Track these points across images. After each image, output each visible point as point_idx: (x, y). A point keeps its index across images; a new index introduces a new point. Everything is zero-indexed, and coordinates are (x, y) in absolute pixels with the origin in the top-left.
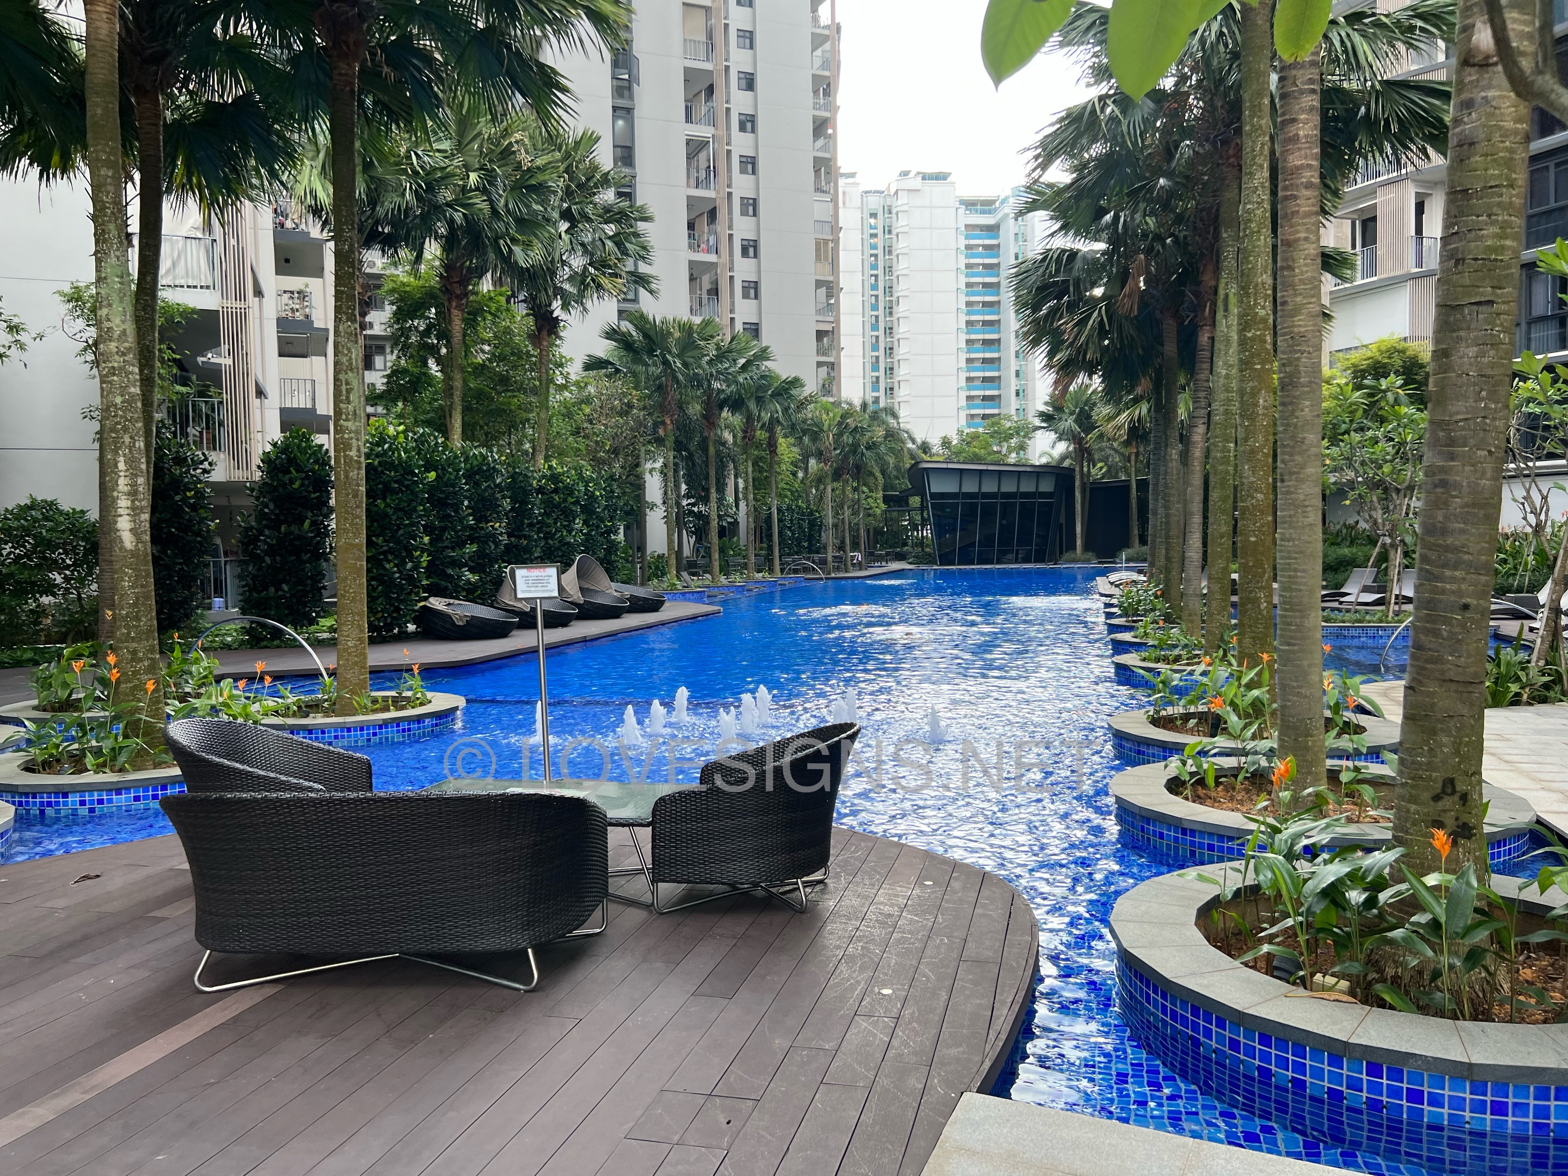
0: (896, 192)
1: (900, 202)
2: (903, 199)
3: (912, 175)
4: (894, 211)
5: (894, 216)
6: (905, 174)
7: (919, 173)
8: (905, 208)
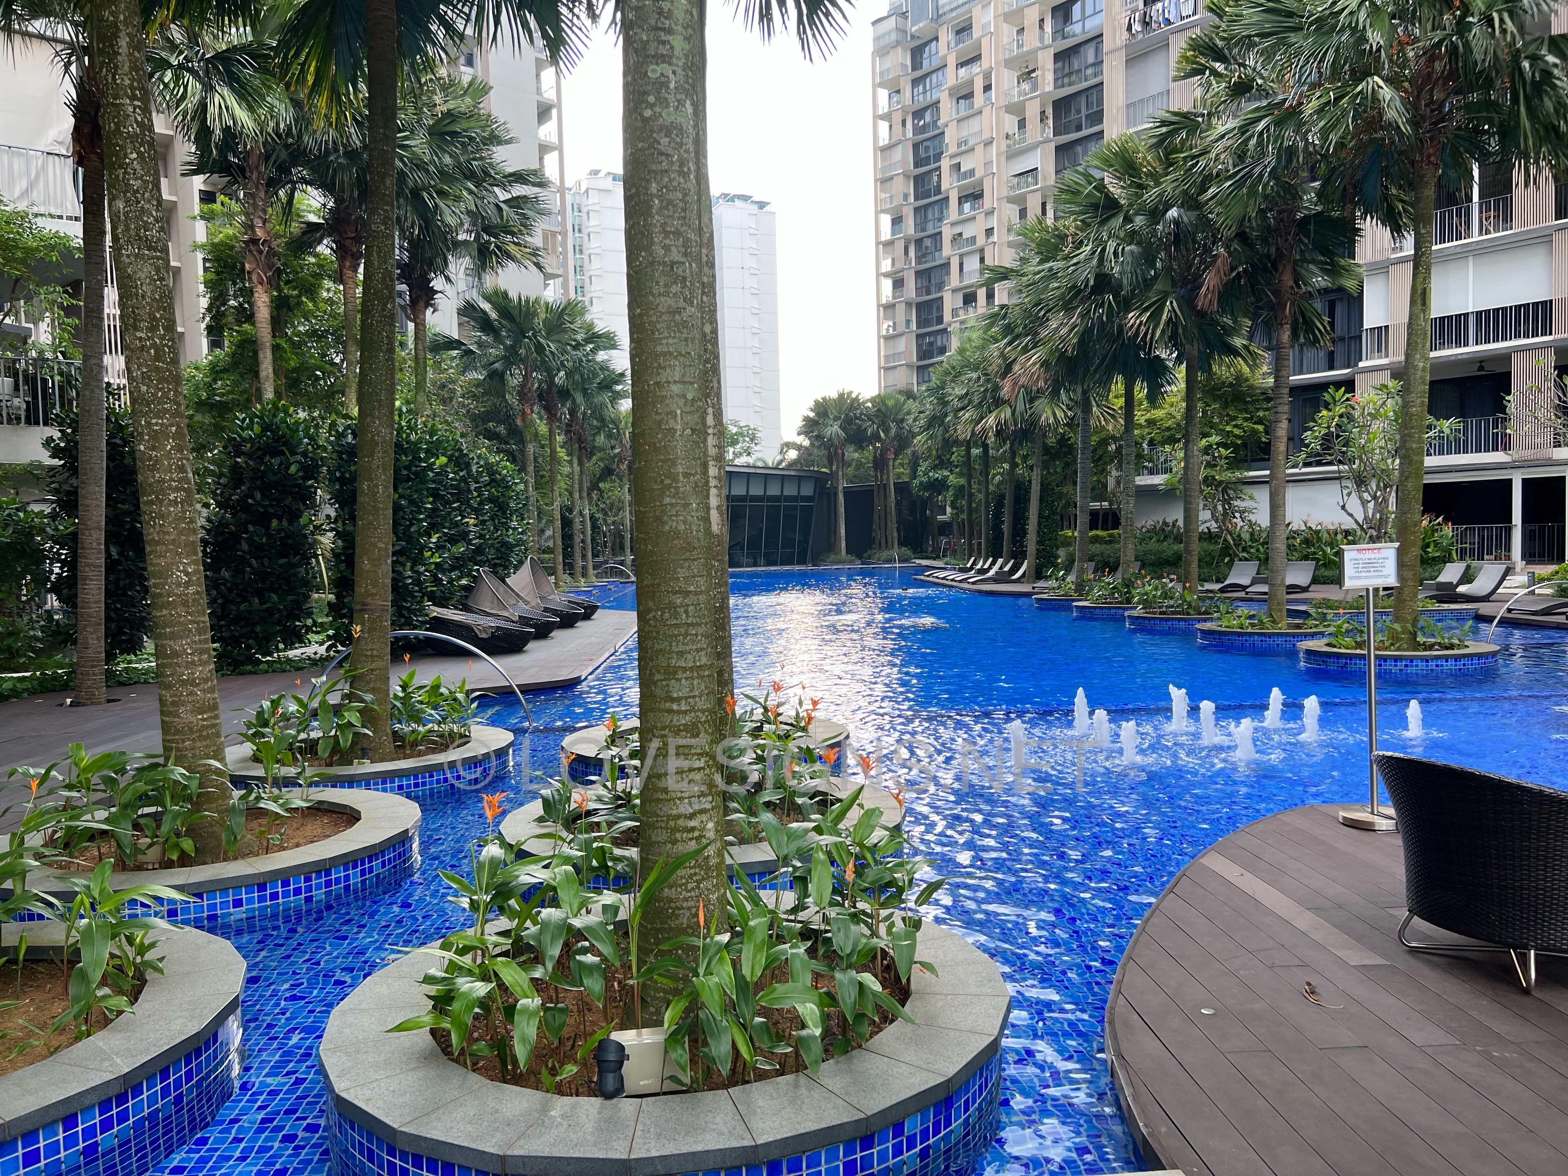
0: (587, 191)
1: (590, 201)
2: (594, 198)
3: (601, 174)
4: (584, 210)
5: (584, 215)
6: (595, 173)
7: (609, 174)
8: (597, 208)
